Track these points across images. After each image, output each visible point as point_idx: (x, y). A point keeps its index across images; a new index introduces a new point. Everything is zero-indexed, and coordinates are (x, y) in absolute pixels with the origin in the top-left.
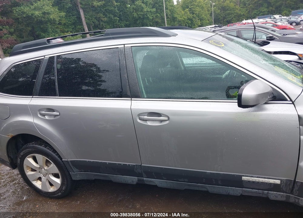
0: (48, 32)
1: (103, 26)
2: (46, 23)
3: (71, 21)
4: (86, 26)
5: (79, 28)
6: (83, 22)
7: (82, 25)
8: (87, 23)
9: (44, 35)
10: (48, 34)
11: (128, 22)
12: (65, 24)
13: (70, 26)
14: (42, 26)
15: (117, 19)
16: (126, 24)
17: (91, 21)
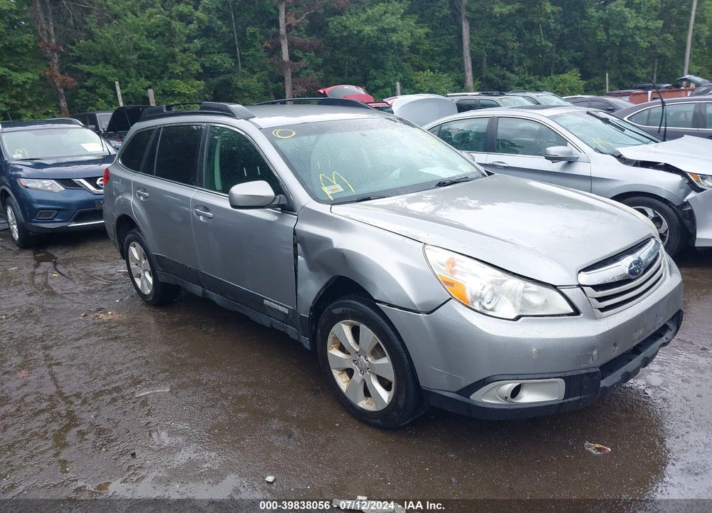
0: (384, 68)
1: (513, 61)
2: (384, 50)
3: (440, 47)
4: (469, 58)
5: (454, 62)
6: (465, 49)
7: (461, 55)
8: (471, 52)
9: (375, 74)
10: (383, 73)
11: (579, 54)
12: (426, 53)
13: (437, 58)
14: (374, 56)
15: (547, 46)
16: (573, 58)
17: (482, 48)
